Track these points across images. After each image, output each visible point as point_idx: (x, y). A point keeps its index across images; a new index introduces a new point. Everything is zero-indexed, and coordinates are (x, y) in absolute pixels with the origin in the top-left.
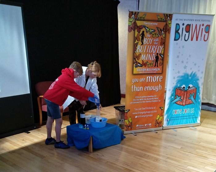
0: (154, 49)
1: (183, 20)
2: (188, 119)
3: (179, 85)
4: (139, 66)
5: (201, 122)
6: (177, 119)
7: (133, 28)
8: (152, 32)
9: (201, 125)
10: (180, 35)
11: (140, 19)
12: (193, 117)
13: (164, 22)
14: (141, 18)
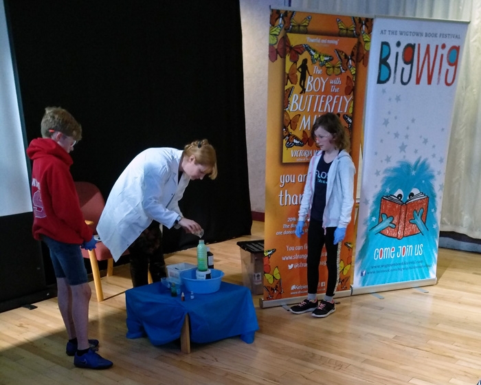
0: (331, 104)
1: (398, 33)
2: (409, 270)
3: (388, 190)
4: (295, 144)
5: (439, 276)
6: (383, 271)
7: (280, 50)
8: (326, 61)
9: (437, 283)
10: (390, 70)
11: (296, 28)
12: (421, 264)
13: (354, 37)
14: (299, 26)
